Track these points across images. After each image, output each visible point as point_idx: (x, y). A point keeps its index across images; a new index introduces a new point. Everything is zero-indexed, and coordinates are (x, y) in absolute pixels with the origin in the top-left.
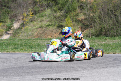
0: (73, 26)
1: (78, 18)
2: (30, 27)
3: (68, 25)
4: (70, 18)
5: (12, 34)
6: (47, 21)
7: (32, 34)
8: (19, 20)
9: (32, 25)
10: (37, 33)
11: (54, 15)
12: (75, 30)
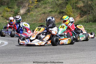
0: (73, 12)
1: (78, 6)
2: (35, 13)
4: (70, 5)
6: (50, 8)
7: (37, 19)
8: (25, 6)
9: (37, 11)
10: (41, 18)
11: (56, 3)
12: (75, 16)
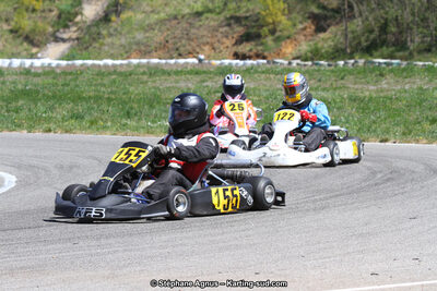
3: (271, 8)
5: (78, 39)
7: (147, 37)
9: (148, 9)
10: (165, 35)
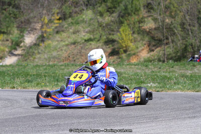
0: (133, 40)
1: (143, 27)
2: (55, 43)
3: (125, 39)
4: (127, 27)
5: (22, 55)
6: (87, 32)
7: (59, 54)
8: (35, 29)
9: (59, 39)
10: (68, 53)
11: (98, 21)
12: (137, 48)
